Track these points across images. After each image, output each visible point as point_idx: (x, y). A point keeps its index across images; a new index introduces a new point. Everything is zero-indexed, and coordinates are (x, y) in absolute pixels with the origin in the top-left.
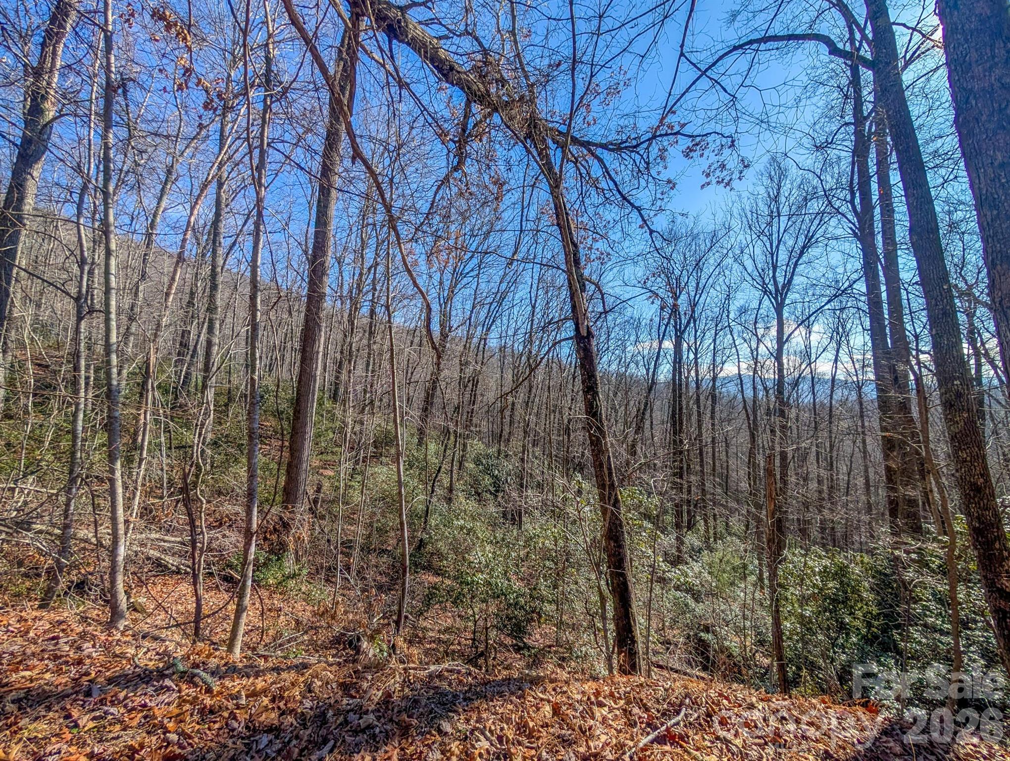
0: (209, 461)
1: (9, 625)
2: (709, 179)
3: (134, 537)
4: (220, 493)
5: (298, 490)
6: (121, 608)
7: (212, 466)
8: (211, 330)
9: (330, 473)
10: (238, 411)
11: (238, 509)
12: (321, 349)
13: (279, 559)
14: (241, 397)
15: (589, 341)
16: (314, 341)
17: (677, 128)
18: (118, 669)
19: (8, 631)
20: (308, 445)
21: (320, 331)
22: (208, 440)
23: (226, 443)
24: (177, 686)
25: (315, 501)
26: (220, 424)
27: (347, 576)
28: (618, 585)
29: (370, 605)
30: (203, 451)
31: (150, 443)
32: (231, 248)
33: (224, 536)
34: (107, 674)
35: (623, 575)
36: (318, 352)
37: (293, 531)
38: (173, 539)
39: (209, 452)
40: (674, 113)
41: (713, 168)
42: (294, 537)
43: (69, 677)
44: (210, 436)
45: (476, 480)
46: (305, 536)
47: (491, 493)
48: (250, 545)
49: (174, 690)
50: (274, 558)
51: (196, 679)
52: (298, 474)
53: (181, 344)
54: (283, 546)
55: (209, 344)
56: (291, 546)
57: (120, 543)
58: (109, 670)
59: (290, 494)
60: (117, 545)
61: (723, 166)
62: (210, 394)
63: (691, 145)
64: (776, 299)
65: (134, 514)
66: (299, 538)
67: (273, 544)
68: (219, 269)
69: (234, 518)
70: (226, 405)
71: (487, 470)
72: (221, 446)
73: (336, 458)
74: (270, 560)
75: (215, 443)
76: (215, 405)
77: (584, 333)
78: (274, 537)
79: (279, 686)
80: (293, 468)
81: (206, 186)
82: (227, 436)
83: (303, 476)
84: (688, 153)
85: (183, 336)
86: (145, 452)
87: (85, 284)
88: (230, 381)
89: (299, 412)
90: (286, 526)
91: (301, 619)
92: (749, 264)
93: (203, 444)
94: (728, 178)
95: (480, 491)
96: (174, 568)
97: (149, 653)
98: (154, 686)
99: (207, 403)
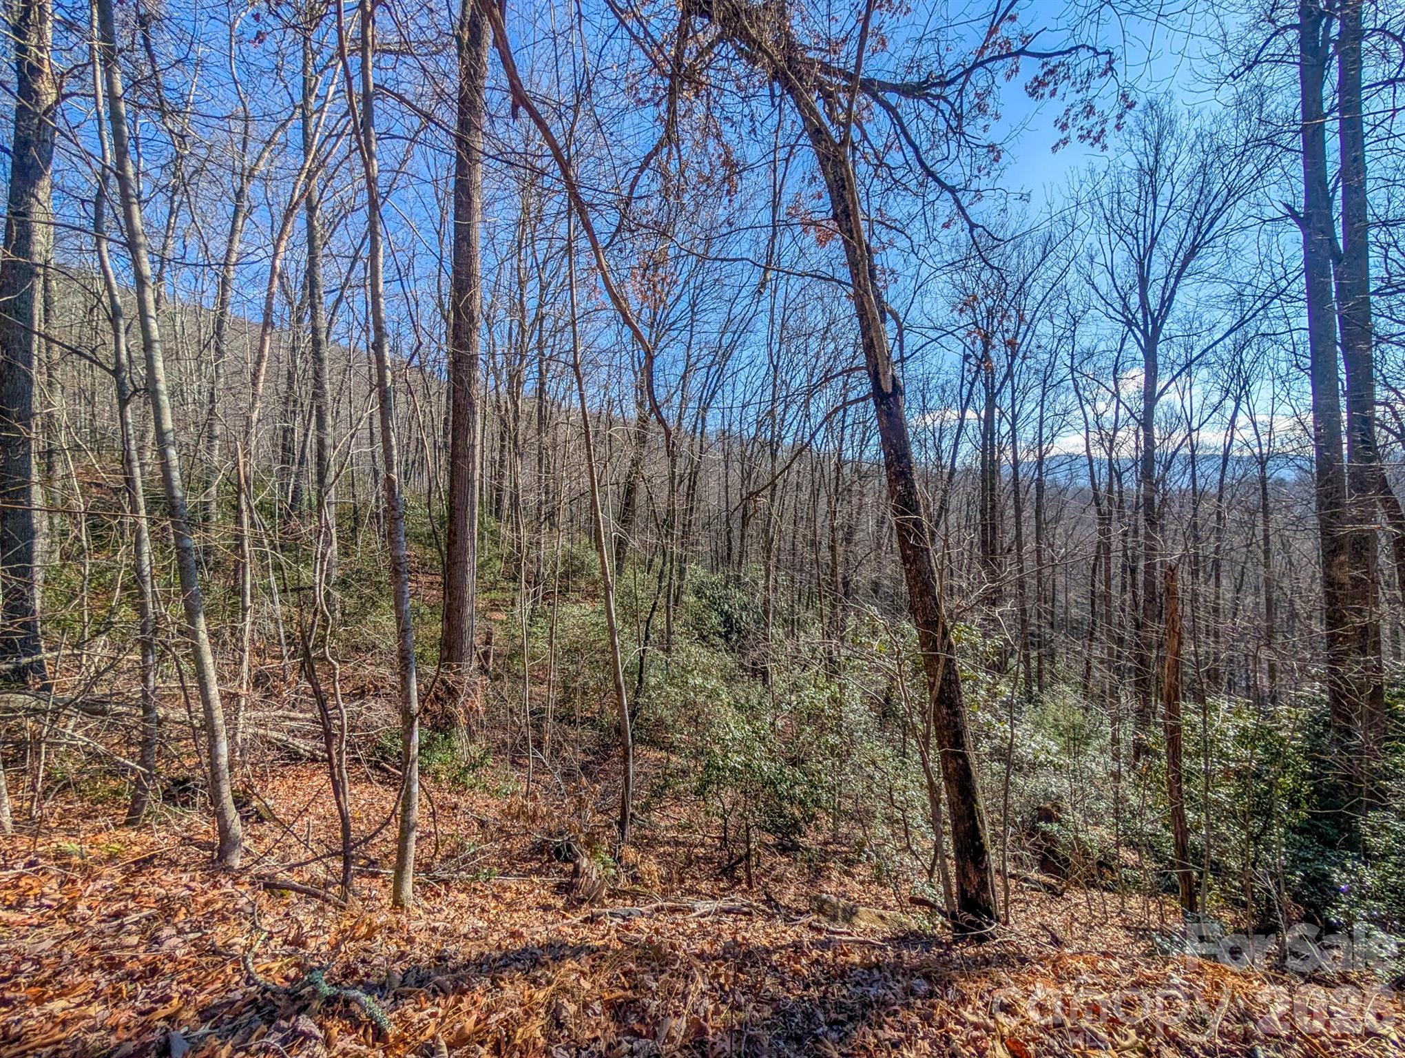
0: (338, 606)
1: (43, 895)
2: (1066, 133)
3: (248, 715)
4: (357, 649)
5: (463, 643)
6: (232, 832)
7: (343, 614)
8: (321, 425)
9: (501, 616)
10: (371, 540)
11: (384, 671)
12: (478, 441)
13: (446, 737)
14: (371, 517)
15: (896, 400)
16: (467, 430)
17: (1017, 45)
18: (218, 985)
19: (41, 906)
20: (471, 579)
21: (474, 413)
22: (333, 579)
23: (359, 580)
24: (321, 1026)
25: (486, 655)
26: (347, 554)
27: (540, 756)
28: (955, 769)
29: (581, 800)
30: (328, 594)
31: (253, 586)
32: (336, 307)
33: (369, 709)
34: (200, 998)
35: (964, 757)
36: (474, 446)
37: (462, 699)
38: (301, 716)
39: (337, 595)
40: (1013, 18)
41: (1072, 113)
42: (464, 706)
43: (133, 1008)
44: (336, 573)
45: (700, 619)
46: (479, 704)
47: (721, 636)
48: (412, 733)
49: (317, 1038)
50: (441, 737)
51: (355, 1008)
52: (461, 620)
53: (284, 447)
54: (451, 720)
55: (321, 443)
56: (462, 720)
57: (219, 739)
58: (202, 990)
59: (451, 648)
60: (215, 741)
61: (1090, 110)
62: (330, 515)
63: (1041, 73)
64: (1144, 333)
65: (245, 686)
66: (471, 708)
67: (435, 717)
68: (323, 336)
69: (380, 684)
70: (354, 530)
71: (713, 603)
72: (351, 585)
73: (508, 596)
74: (434, 739)
75: (344, 582)
76: (338, 532)
77: (888, 388)
78: (437, 708)
79: (502, 1015)
80: (452, 613)
81: (292, 211)
82: (358, 571)
83: (468, 623)
84: (1035, 89)
85: (285, 438)
86: (248, 599)
87: (123, 348)
88: (354, 496)
89: (455, 534)
90: (452, 693)
91: (485, 818)
92: (1102, 281)
93: (327, 584)
94: (1098, 128)
95: (705, 633)
96: (308, 754)
97: (272, 943)
98: (281, 1030)
99: (327, 526)
